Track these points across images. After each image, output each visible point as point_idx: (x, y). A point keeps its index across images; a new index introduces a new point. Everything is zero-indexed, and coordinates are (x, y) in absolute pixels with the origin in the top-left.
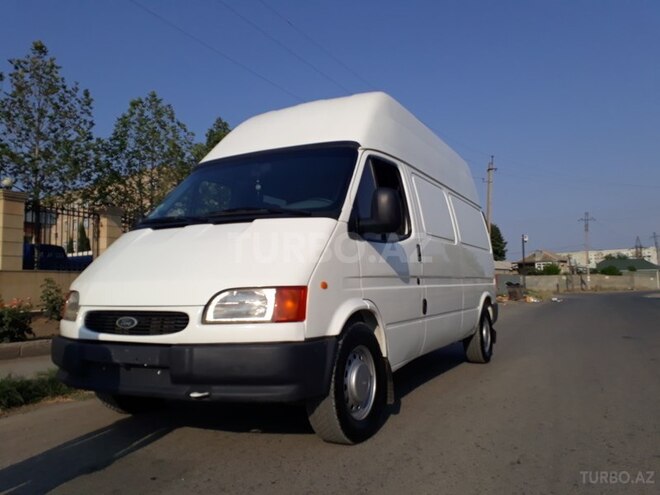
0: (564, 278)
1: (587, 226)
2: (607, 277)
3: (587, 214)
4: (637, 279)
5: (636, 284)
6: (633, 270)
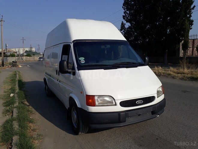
0: (17, 58)
1: (23, 41)
2: (28, 57)
3: (23, 38)
4: (35, 57)
5: (35, 59)
6: (34, 55)
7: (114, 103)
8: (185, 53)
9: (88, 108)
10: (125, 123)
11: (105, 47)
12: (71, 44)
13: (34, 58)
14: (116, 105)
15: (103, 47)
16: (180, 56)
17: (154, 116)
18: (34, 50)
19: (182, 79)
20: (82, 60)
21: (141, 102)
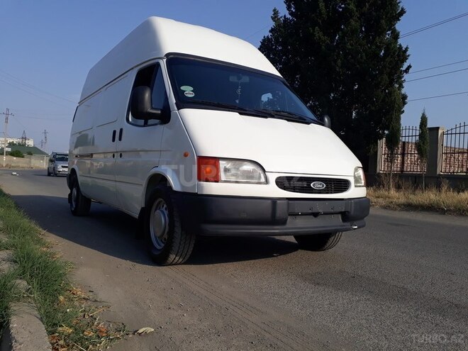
1: (7, 119)
2: (15, 158)
3: (8, 110)
4: (33, 161)
5: (32, 165)
6: (30, 154)
7: (263, 180)
8: (392, 153)
9: (200, 187)
10: (285, 227)
11: (239, 79)
12: (161, 62)
13: (30, 162)
14: (267, 182)
15: (233, 79)
16: (378, 171)
17: (347, 225)
18: (30, 143)
19: (386, 207)
20: (188, 91)
21: (321, 186)
